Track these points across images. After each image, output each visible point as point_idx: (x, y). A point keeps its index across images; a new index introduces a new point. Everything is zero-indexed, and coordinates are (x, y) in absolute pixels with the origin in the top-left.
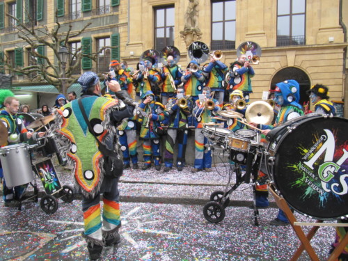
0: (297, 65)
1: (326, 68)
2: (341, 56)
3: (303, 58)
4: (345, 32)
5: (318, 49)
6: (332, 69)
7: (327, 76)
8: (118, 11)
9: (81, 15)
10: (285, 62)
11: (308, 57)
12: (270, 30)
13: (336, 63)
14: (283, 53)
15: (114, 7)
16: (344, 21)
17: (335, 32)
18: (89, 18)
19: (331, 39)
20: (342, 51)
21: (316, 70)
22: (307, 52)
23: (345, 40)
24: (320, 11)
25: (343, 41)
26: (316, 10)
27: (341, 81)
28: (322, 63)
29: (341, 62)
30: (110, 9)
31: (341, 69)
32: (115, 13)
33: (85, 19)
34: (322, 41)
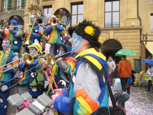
0: (115, 38)
1: (130, 40)
2: (139, 34)
3: (118, 34)
4: (140, 21)
5: (126, 29)
6: (134, 41)
7: (131, 44)
8: (24, 8)
9: (6, 10)
10: (109, 36)
11: (121, 34)
12: (101, 19)
13: (136, 37)
14: (108, 32)
15: (22, 6)
16: (139, 15)
17: (135, 21)
18: (10, 12)
19: (133, 24)
20: (139, 31)
21: (125, 41)
22: (120, 31)
23: (141, 25)
24: (127, 10)
25: (139, 26)
26: (125, 9)
27: (139, 48)
28: (128, 37)
29: (139, 37)
30: (20, 7)
31: (139, 41)
32: (23, 10)
33: (8, 12)
34: (128, 25)
